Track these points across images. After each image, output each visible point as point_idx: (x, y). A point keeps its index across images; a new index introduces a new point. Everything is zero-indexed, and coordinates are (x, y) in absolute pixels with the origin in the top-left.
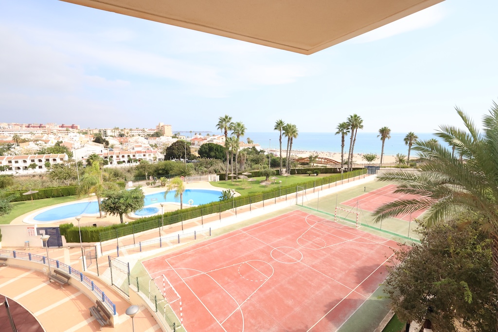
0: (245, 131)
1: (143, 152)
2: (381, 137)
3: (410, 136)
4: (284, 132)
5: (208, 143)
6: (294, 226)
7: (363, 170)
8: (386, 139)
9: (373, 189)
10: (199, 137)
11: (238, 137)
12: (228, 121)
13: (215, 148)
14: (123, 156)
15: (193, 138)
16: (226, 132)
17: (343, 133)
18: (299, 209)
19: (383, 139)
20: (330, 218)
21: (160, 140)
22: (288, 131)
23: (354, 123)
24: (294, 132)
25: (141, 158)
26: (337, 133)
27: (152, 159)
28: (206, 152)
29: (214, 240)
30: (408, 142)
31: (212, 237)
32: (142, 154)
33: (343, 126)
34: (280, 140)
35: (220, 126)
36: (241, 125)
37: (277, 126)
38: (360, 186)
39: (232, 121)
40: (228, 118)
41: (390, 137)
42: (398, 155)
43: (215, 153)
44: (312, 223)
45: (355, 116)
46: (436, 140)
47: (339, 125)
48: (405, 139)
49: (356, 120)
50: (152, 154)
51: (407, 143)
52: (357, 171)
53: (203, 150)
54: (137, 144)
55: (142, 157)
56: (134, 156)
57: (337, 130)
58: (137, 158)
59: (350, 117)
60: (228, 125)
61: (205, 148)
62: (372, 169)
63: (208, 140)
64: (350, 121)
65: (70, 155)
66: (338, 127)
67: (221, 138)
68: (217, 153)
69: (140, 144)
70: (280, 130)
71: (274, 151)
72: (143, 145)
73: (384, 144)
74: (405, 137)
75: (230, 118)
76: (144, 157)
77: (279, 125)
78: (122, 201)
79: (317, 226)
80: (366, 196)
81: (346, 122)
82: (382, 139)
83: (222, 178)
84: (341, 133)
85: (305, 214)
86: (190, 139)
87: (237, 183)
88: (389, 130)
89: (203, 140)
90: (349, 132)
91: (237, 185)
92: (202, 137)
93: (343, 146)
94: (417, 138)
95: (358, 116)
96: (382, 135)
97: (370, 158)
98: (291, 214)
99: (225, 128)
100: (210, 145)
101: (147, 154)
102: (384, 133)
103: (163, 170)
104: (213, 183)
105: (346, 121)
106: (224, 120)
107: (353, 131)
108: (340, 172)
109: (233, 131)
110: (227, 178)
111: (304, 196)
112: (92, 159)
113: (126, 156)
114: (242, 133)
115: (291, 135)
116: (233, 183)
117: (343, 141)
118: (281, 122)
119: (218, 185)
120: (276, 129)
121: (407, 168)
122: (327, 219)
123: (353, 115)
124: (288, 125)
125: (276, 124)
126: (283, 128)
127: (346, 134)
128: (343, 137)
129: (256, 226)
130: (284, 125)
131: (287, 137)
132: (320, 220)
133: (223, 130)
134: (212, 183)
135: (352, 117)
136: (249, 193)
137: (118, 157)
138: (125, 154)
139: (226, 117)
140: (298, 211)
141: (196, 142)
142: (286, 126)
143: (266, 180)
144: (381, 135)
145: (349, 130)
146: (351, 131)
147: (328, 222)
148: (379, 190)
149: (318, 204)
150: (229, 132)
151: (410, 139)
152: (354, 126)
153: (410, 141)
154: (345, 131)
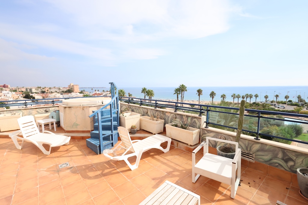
0: (125, 94)
2: (198, 94)
3: (212, 93)
4: (147, 94)
8: (201, 95)
10: (98, 92)
12: (115, 89)
15: (94, 93)
17: (177, 94)
19: (199, 95)
21: (72, 95)
22: (149, 93)
24: (152, 94)
26: (175, 93)
30: (212, 96)
33: (177, 90)
36: (123, 91)
37: (143, 91)
45: (183, 85)
46: (225, 95)
48: (210, 95)
49: (183, 87)
51: (211, 97)
59: (180, 86)
63: (104, 94)
64: (180, 88)
66: (175, 90)
70: (145, 93)
73: (200, 98)
74: (210, 94)
81: (178, 88)
82: (198, 95)
86: (92, 94)
88: (202, 91)
90: (180, 93)
92: (100, 93)
94: (215, 94)
95: (184, 85)
102: (199, 92)
107: (182, 93)
115: (150, 95)
117: (178, 98)
118: (145, 89)
120: (142, 92)
123: (181, 85)
124: (148, 90)
125: (142, 90)
126: (146, 92)
127: (179, 94)
128: (178, 96)
131: (148, 97)
151: (212, 95)
152: (182, 90)
153: (213, 95)
154: (178, 92)
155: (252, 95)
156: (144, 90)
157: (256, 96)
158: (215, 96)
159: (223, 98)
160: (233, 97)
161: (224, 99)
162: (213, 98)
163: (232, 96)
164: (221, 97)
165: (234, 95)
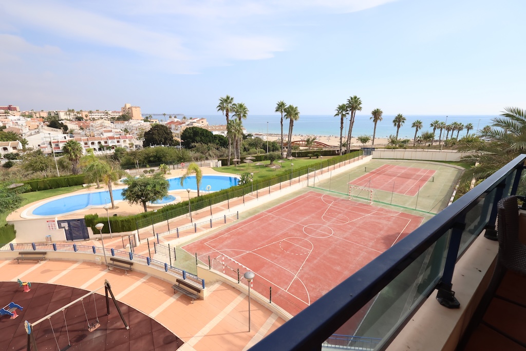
0: (247, 112)
1: (117, 138)
2: (373, 119)
3: (399, 118)
4: (286, 113)
5: (188, 127)
6: (314, 206)
7: (360, 152)
8: (378, 121)
9: (372, 169)
10: (176, 120)
11: (240, 119)
12: (230, 102)
13: (200, 132)
14: (93, 143)
15: (169, 121)
16: (227, 115)
17: (343, 115)
18: (312, 190)
19: (375, 121)
20: (344, 197)
21: (130, 124)
22: (290, 113)
23: (354, 105)
24: (297, 114)
25: (114, 144)
26: (336, 115)
27: (128, 146)
28: (190, 137)
29: (244, 223)
30: (397, 124)
31: (240, 221)
32: (116, 141)
33: (342, 108)
34: (281, 123)
35: (221, 108)
36: (243, 107)
37: (278, 108)
38: (360, 167)
39: (233, 102)
40: (230, 99)
41: (382, 118)
42: (390, 137)
43: (201, 138)
44: (330, 202)
45: (355, 97)
46: (421, 121)
47: (338, 106)
48: (394, 121)
50: (127, 140)
51: (395, 125)
52: (355, 152)
53: (187, 135)
54: (105, 129)
55: (116, 144)
56: (106, 142)
57: (336, 112)
58: (110, 145)
59: (350, 99)
60: (230, 106)
61: (189, 133)
62: (368, 151)
63: (187, 123)
64: (350, 102)
65: (24, 143)
66: (337, 109)
67: (201, 121)
68: (203, 138)
69: (110, 129)
70: (282, 112)
71: (260, 135)
72: (113, 130)
73: (376, 126)
74: (394, 119)
75: (232, 99)
76: (118, 144)
77: (280, 107)
78: (149, 188)
79: (335, 205)
80: (367, 176)
82: (374, 121)
83: (224, 163)
84: (340, 115)
85: (320, 195)
86: (166, 123)
87: (242, 168)
88: (381, 112)
89: (181, 124)
90: (348, 113)
91: (242, 170)
92: (179, 120)
93: (342, 128)
94: (405, 119)
95: (358, 97)
96: (374, 117)
97: (364, 140)
98: (307, 195)
99: (227, 111)
100: (194, 129)
101: (122, 141)
102: (377, 114)
103: (155, 157)
104: (216, 169)
105: (346, 102)
106: (226, 101)
107: (352, 113)
108: (338, 154)
109: (234, 113)
110: (229, 163)
111: (316, 178)
112: (70, 146)
113: (96, 142)
114: (244, 116)
116: (238, 168)
117: (342, 123)
118: (283, 104)
119: (223, 170)
120: (277, 110)
121: (397, 148)
122: (341, 198)
123: (353, 97)
124: (290, 106)
125: (277, 105)
126: (284, 110)
127: (345, 116)
129: (278, 208)
130: (286, 107)
131: (289, 119)
132: (335, 199)
134: (214, 169)
135: (352, 98)
136: (259, 177)
137: (86, 144)
138: (95, 140)
139: (228, 98)
140: (312, 192)
141: (173, 126)
142: (288, 108)
143: (271, 164)
145: (348, 112)
146: (350, 113)
147: (343, 200)
148: (378, 170)
149: (331, 183)
150: (230, 114)
151: (399, 120)
152: (353, 109)
153: (399, 122)
154: (344, 113)
155: (463, 126)
157: (469, 127)
158: (403, 124)
159: (416, 127)
160: (433, 127)
161: (419, 129)
162: (399, 127)
163: (432, 125)
164: (413, 126)
165: (437, 122)
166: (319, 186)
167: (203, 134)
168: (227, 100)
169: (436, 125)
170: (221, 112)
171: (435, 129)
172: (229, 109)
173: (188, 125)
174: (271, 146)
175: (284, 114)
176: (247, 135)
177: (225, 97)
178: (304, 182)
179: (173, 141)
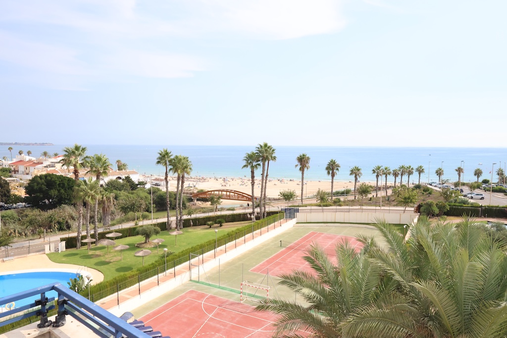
2: (299, 166)
3: (332, 165)
4: (172, 167)
6: (185, 320)
7: (278, 215)
8: (305, 169)
9: (290, 243)
10: (27, 158)
11: (98, 178)
12: (80, 154)
13: (58, 182)
15: (15, 160)
16: (76, 172)
17: (252, 167)
18: (194, 288)
19: (302, 169)
20: (235, 298)
22: (177, 166)
23: (265, 154)
24: (186, 167)
26: (245, 166)
28: (40, 190)
30: (331, 172)
33: (251, 158)
34: (166, 178)
35: (66, 161)
36: (103, 159)
37: (161, 159)
38: (276, 238)
39: (86, 154)
40: (81, 149)
41: (309, 167)
43: (59, 191)
44: (209, 309)
45: (266, 145)
46: (359, 168)
47: (246, 155)
48: (327, 169)
49: (266, 150)
51: (329, 173)
52: (271, 217)
53: (36, 187)
57: (245, 163)
59: (259, 146)
60: (80, 160)
61: (38, 184)
62: (290, 213)
63: (45, 164)
64: (260, 152)
66: (245, 158)
68: (62, 191)
70: (166, 164)
73: (304, 176)
74: (326, 166)
75: (84, 149)
79: (217, 315)
80: (282, 253)
81: (255, 152)
82: (300, 169)
83: (71, 243)
84: (249, 166)
85: (201, 296)
86: (10, 162)
87: (98, 252)
88: (308, 158)
89: (35, 164)
90: (259, 165)
91: (97, 256)
92: (33, 159)
93: (253, 183)
94: (339, 166)
95: (269, 145)
96: (301, 164)
97: (288, 197)
98: (182, 298)
99: (75, 166)
100: (49, 178)
102: (303, 161)
104: (54, 257)
106: (73, 153)
107: (264, 165)
108: (251, 219)
109: (89, 170)
110: (79, 244)
111: (201, 267)
114: (105, 173)
115: (181, 172)
116: (91, 253)
117: (253, 177)
118: (167, 154)
119: (64, 259)
120: (158, 162)
121: (331, 205)
122: (232, 300)
123: (262, 144)
124: (177, 157)
125: (159, 156)
126: (170, 161)
127: (256, 167)
128: (253, 172)
130: (172, 157)
131: (176, 175)
132: (222, 303)
133: (72, 168)
134: (51, 257)
135: (261, 146)
136: (118, 270)
139: (77, 148)
140: (192, 292)
141: (21, 168)
142: (174, 159)
143: (146, 242)
144: (299, 164)
145: (259, 162)
146: (261, 164)
147: (232, 304)
148: (297, 244)
149: (220, 275)
151: (332, 168)
152: (265, 159)
153: (333, 170)
154: (254, 164)
155: (412, 169)
156: (164, 158)
157: (420, 171)
158: (337, 172)
159: (354, 175)
160: (376, 174)
161: (358, 177)
162: (333, 176)
163: (374, 171)
164: (351, 174)
165: (379, 168)
166: (208, 278)
167: (64, 184)
168: (77, 150)
169: (378, 172)
170: (65, 167)
171: (377, 176)
172: (78, 165)
173: (46, 167)
174: (172, 199)
175: (170, 167)
176: (137, 183)
177: (71, 147)
178: (183, 275)
179: (9, 196)
